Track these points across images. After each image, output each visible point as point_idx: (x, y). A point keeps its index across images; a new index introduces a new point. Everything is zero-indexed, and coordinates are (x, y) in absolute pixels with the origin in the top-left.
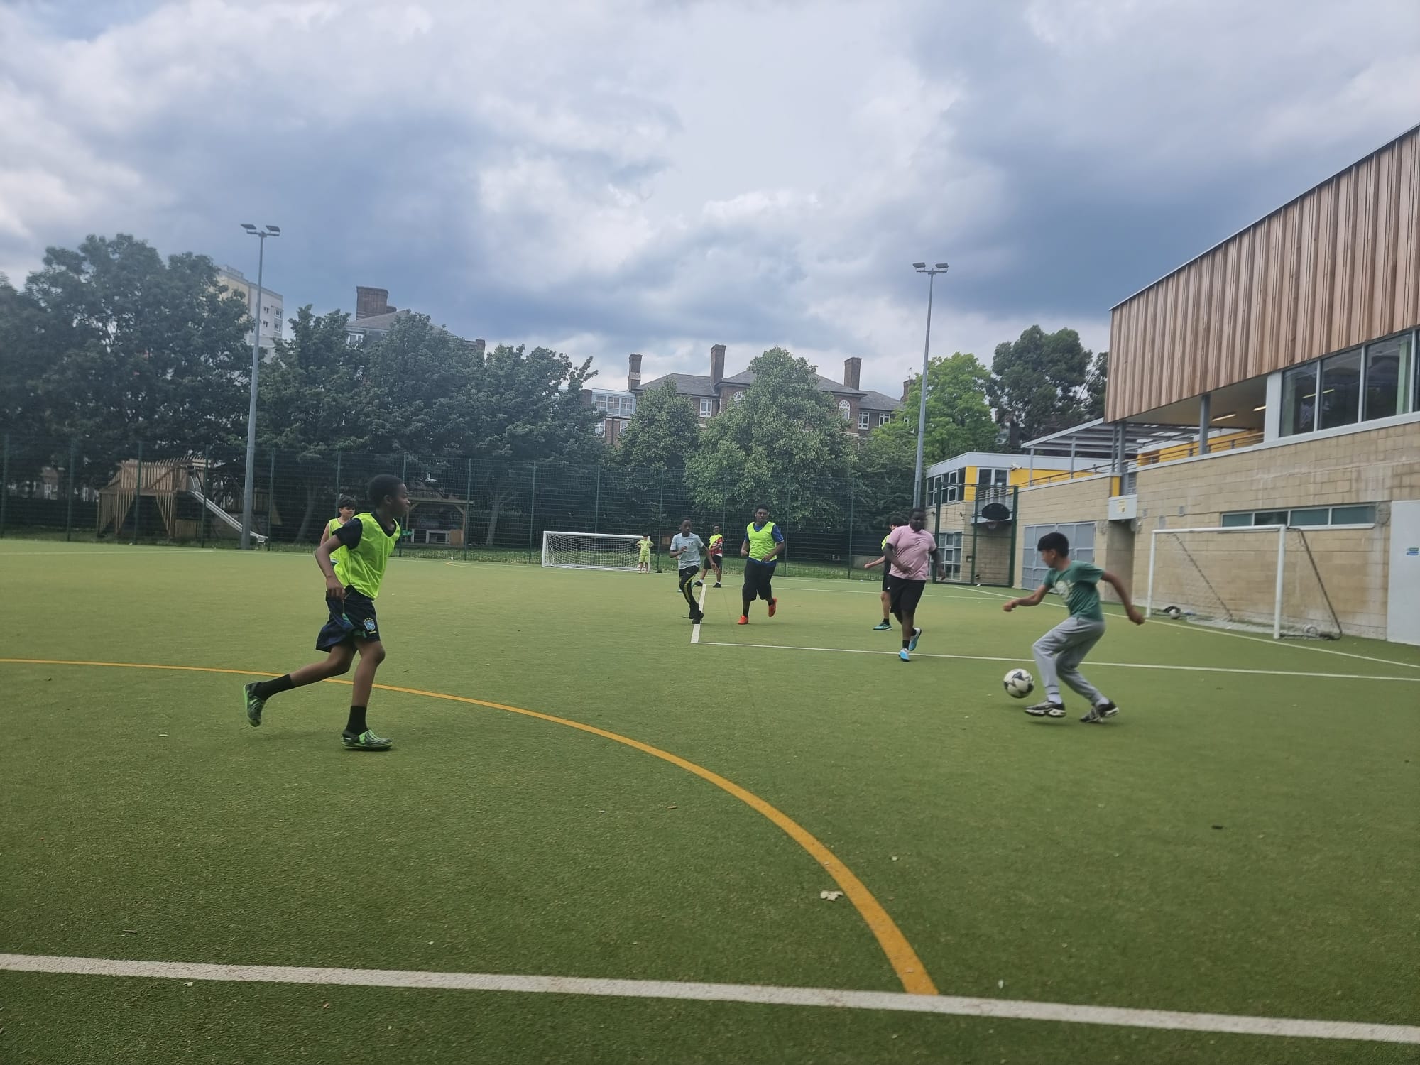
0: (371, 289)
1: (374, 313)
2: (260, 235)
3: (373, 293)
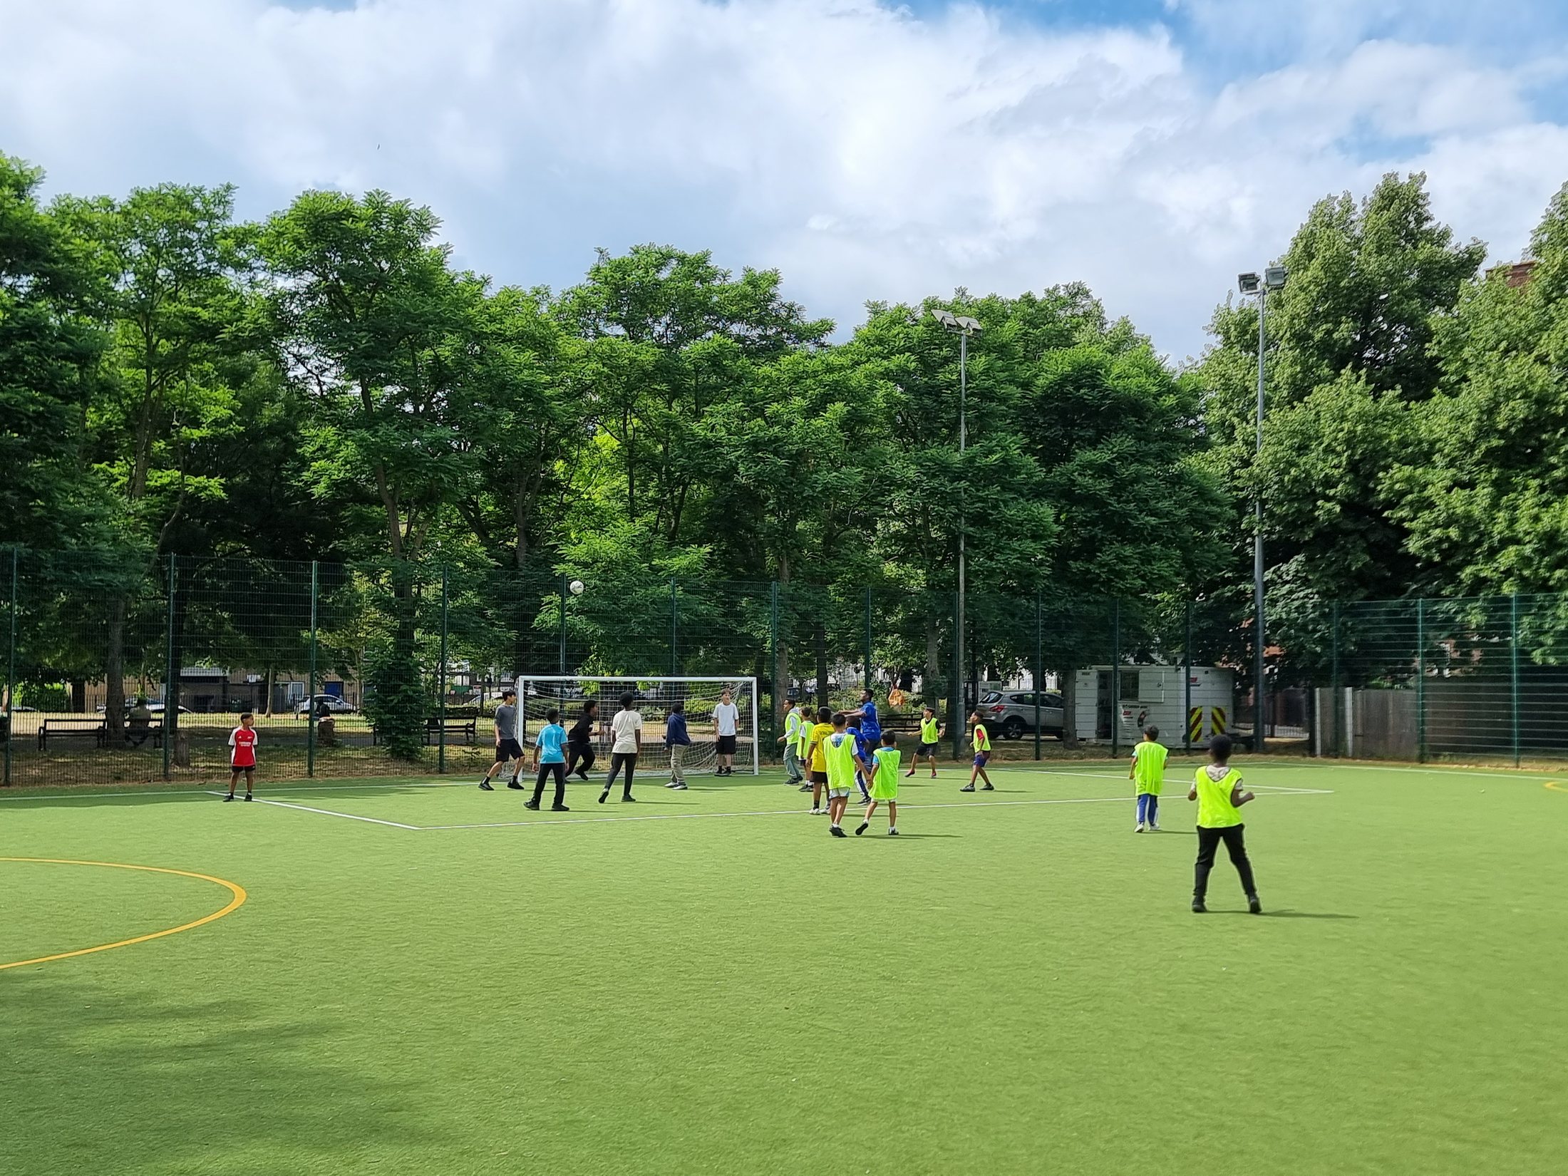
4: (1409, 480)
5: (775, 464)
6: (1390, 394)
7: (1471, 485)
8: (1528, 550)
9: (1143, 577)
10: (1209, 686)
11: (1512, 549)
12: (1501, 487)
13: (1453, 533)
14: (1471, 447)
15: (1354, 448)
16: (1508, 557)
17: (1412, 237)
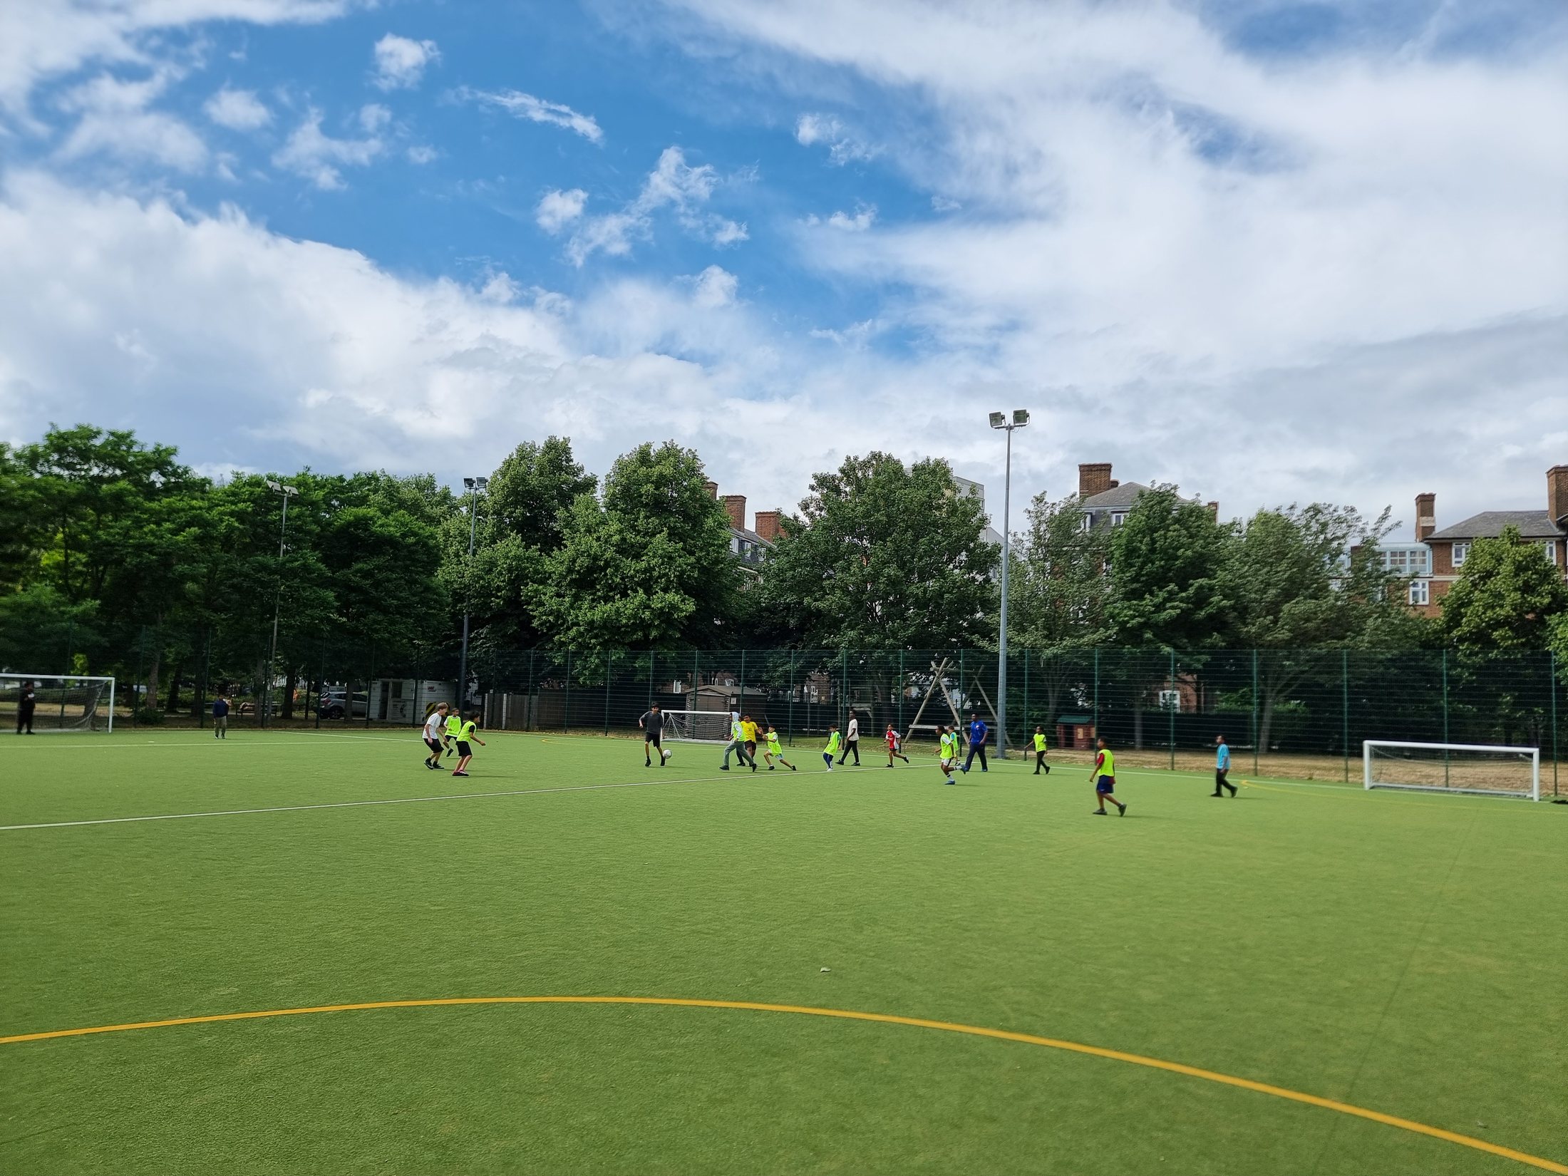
0: (1094, 466)
1: (1099, 489)
2: (1007, 428)
3: (1096, 469)
4: (536, 591)
5: (149, 558)
6: (534, 547)
7: (563, 596)
8: (582, 629)
9: (389, 633)
10: (441, 692)
11: (575, 628)
12: (576, 598)
13: (551, 618)
14: (565, 577)
15: (512, 574)
16: (572, 633)
17: (560, 468)
